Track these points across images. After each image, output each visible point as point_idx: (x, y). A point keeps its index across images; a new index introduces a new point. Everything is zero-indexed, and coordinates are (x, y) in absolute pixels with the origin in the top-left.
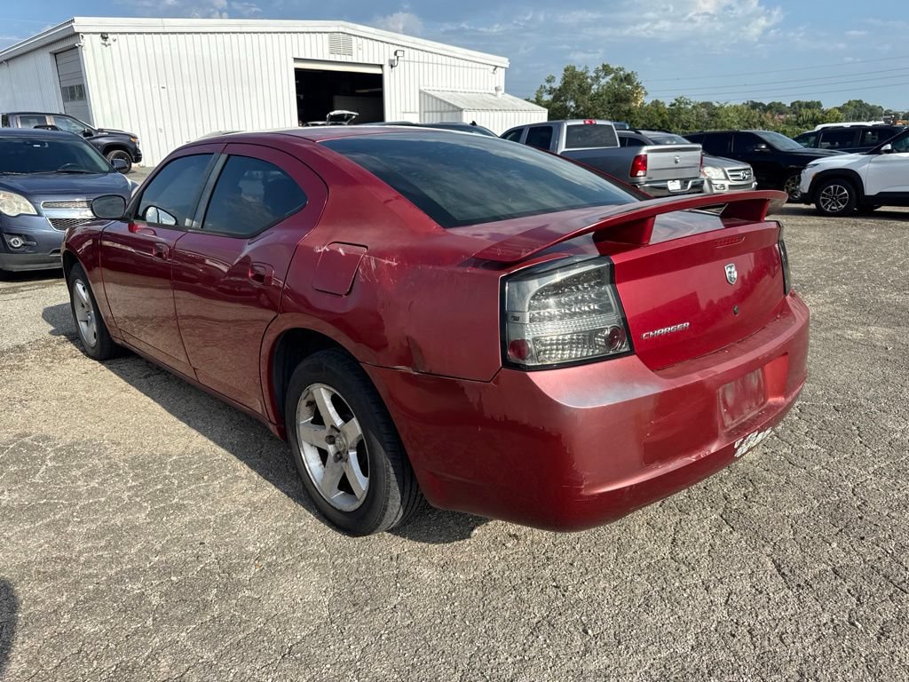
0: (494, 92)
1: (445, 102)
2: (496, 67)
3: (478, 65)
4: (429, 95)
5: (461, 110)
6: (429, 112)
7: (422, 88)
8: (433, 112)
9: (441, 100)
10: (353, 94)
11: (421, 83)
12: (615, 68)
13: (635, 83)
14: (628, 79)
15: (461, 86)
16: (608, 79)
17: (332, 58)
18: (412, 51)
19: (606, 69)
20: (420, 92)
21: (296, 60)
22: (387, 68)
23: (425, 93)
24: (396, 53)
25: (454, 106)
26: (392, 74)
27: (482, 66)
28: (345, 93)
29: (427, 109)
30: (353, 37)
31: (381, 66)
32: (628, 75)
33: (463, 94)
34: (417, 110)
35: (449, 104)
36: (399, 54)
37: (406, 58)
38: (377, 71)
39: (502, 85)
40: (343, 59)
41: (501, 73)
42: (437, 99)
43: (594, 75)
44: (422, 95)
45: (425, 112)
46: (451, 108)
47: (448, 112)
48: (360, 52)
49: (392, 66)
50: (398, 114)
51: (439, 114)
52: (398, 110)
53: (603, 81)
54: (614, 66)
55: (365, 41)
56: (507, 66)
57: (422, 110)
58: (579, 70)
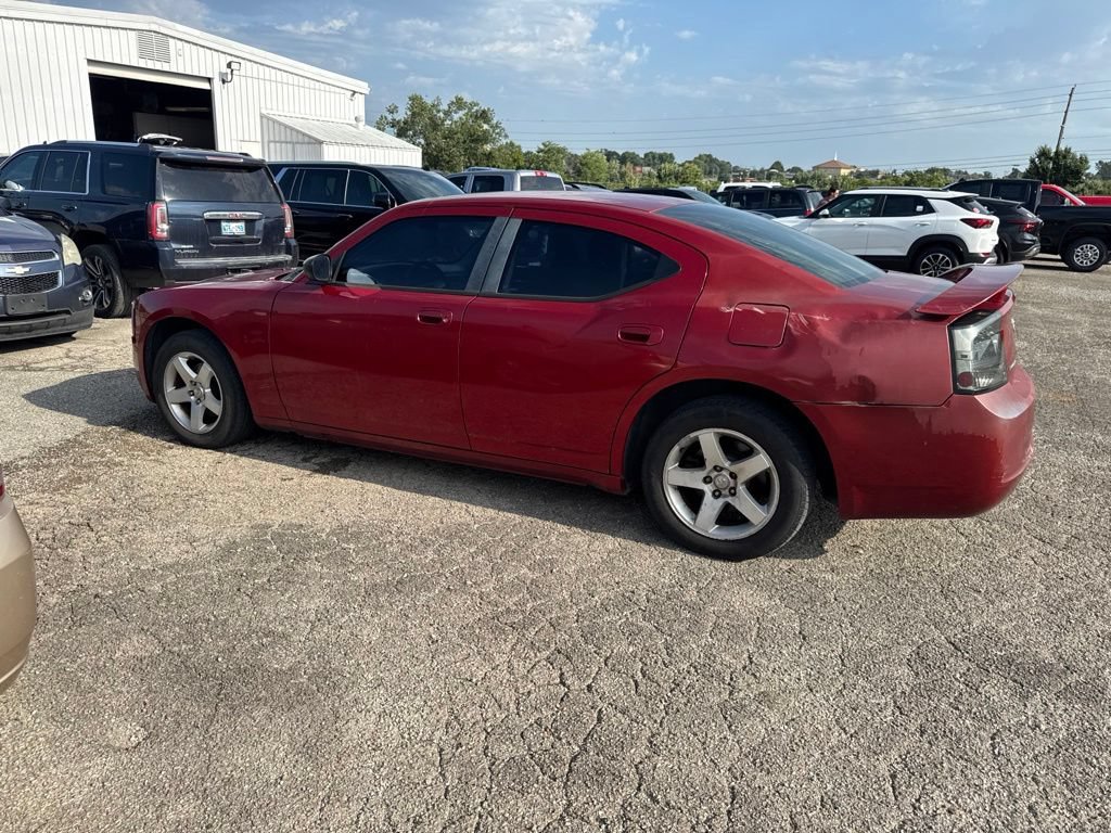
0: (354, 122)
1: (298, 131)
2: (355, 92)
3: (333, 89)
4: (274, 121)
5: (321, 143)
6: (275, 142)
7: (264, 112)
8: (282, 142)
9: (292, 129)
10: (161, 111)
11: (263, 105)
12: (469, 101)
13: (494, 122)
14: (484, 116)
15: (313, 112)
16: (461, 113)
17: (142, 64)
18: (248, 63)
19: (459, 103)
20: (262, 116)
21: (90, 62)
22: (217, 83)
23: (269, 119)
24: (229, 65)
25: (310, 137)
26: (224, 92)
27: (337, 90)
28: (150, 110)
29: (272, 139)
30: (171, 40)
31: (209, 80)
32: (484, 112)
33: (315, 122)
34: (259, 139)
35: (304, 134)
36: (234, 66)
37: (243, 72)
38: (205, 86)
39: (362, 114)
40: (158, 66)
41: (360, 99)
42: (286, 127)
43: (446, 108)
44: (265, 120)
45: (269, 142)
46: (306, 139)
47: (302, 143)
48: (180, 59)
49: (224, 82)
50: (234, 143)
51: (290, 146)
52: (234, 137)
53: (456, 117)
54: (467, 98)
55: (186, 44)
56: (367, 92)
57: (266, 140)
58: (429, 101)
